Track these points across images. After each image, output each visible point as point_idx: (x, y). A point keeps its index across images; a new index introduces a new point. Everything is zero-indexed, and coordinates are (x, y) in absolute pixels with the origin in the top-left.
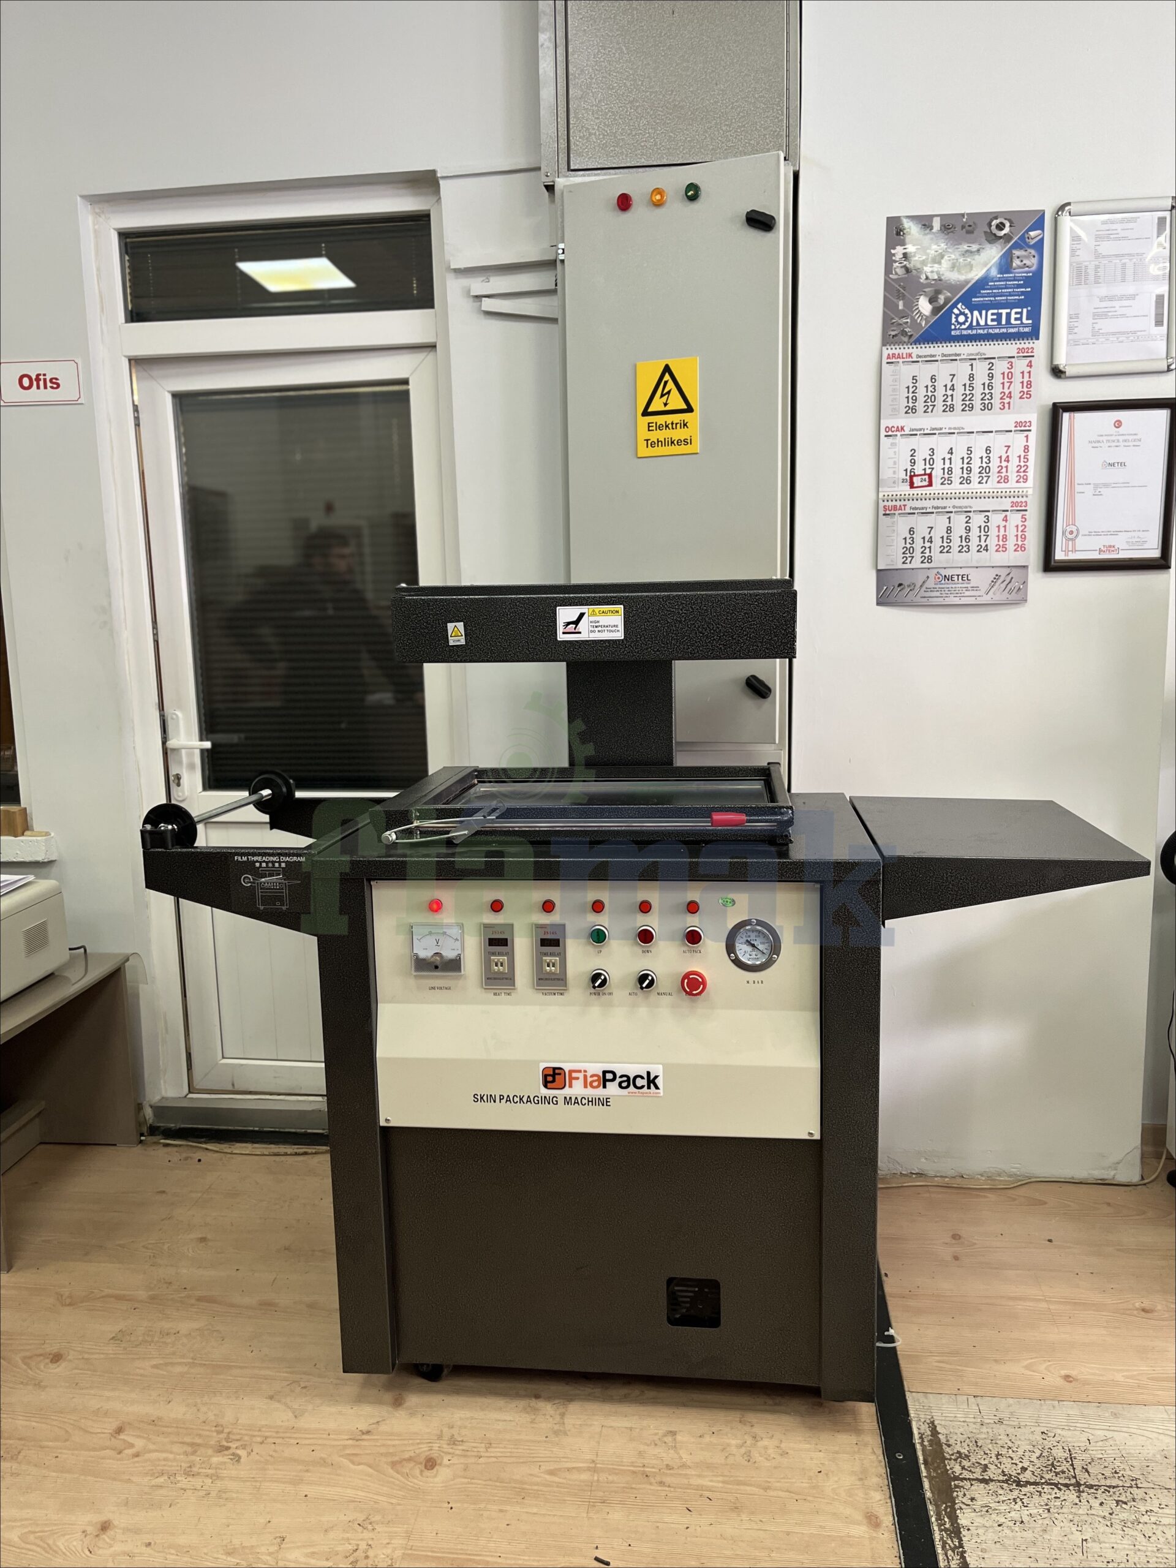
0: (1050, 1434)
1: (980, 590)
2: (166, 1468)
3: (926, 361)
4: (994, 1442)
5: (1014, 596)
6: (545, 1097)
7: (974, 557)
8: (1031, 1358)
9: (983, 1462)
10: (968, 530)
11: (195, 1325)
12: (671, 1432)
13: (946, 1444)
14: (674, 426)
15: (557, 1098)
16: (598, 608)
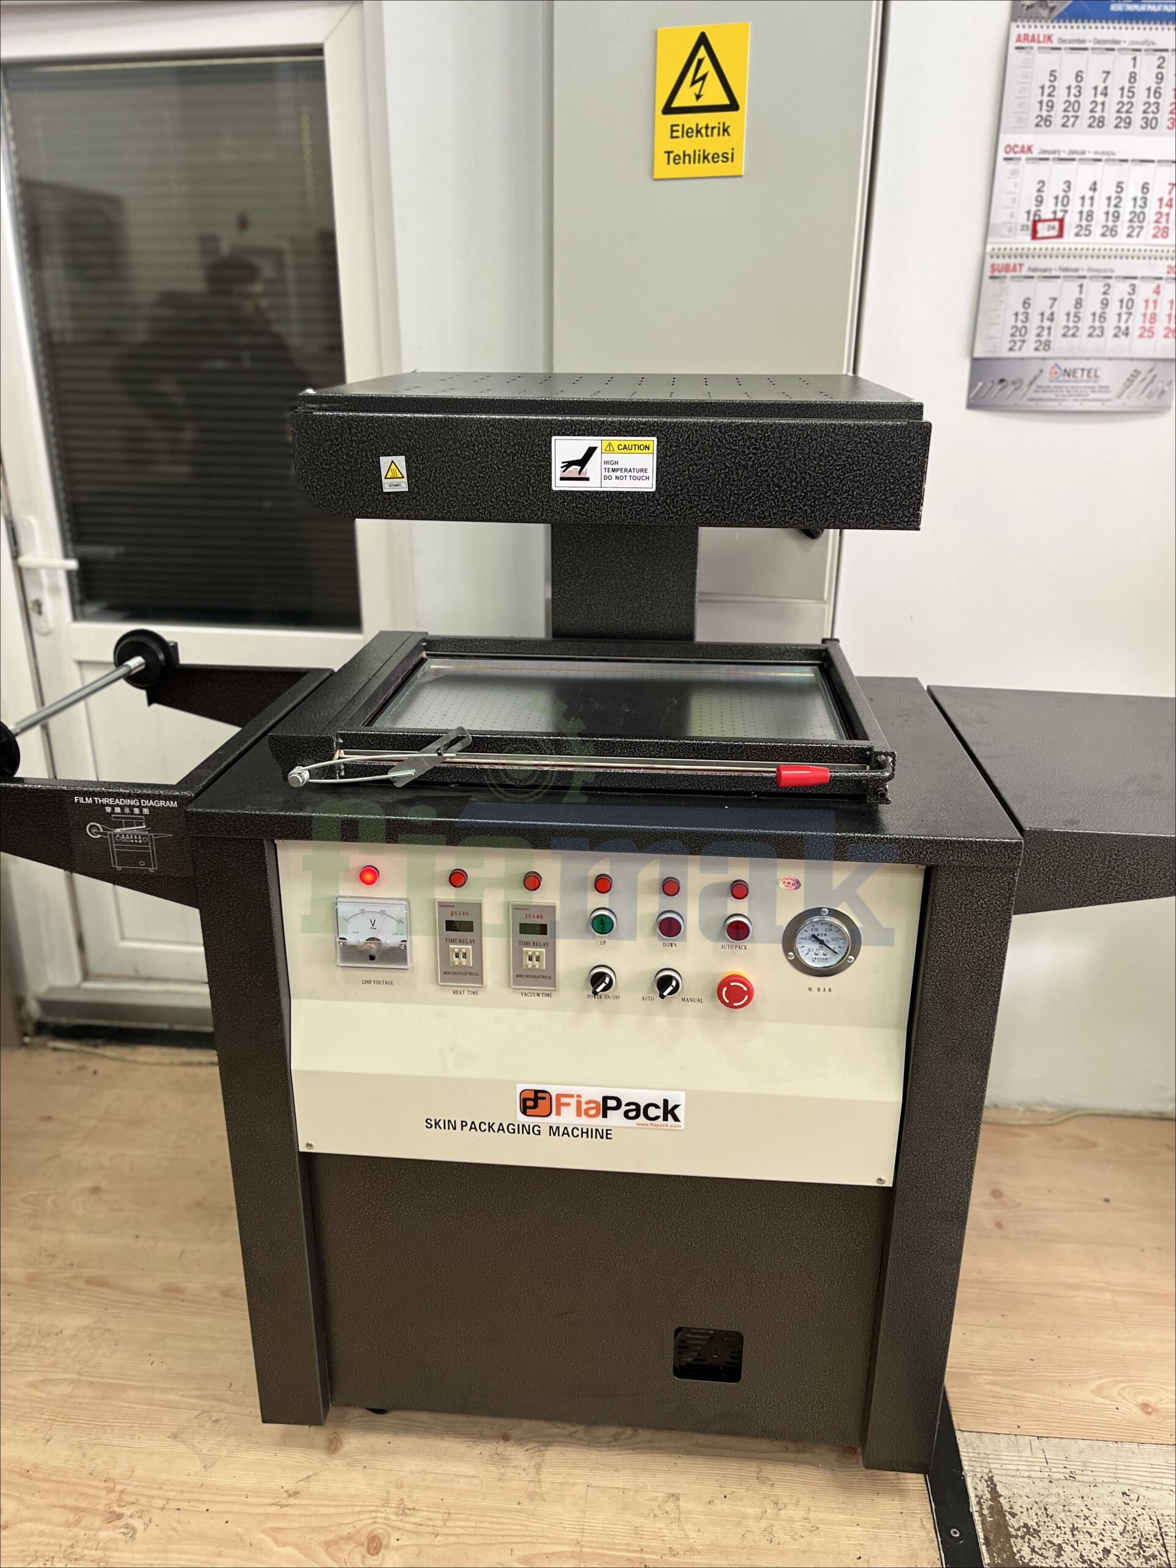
0: (1134, 1496)
1: (1109, 392)
2: (41, 1548)
3: (1073, 49)
4: (1066, 1508)
5: (1154, 402)
6: (523, 1126)
7: (1110, 344)
8: (1101, 1378)
9: (1056, 1541)
10: (1105, 304)
11: (84, 1321)
12: (673, 1495)
13: (1010, 1513)
14: (709, 131)
15: (539, 1127)
16: (616, 441)
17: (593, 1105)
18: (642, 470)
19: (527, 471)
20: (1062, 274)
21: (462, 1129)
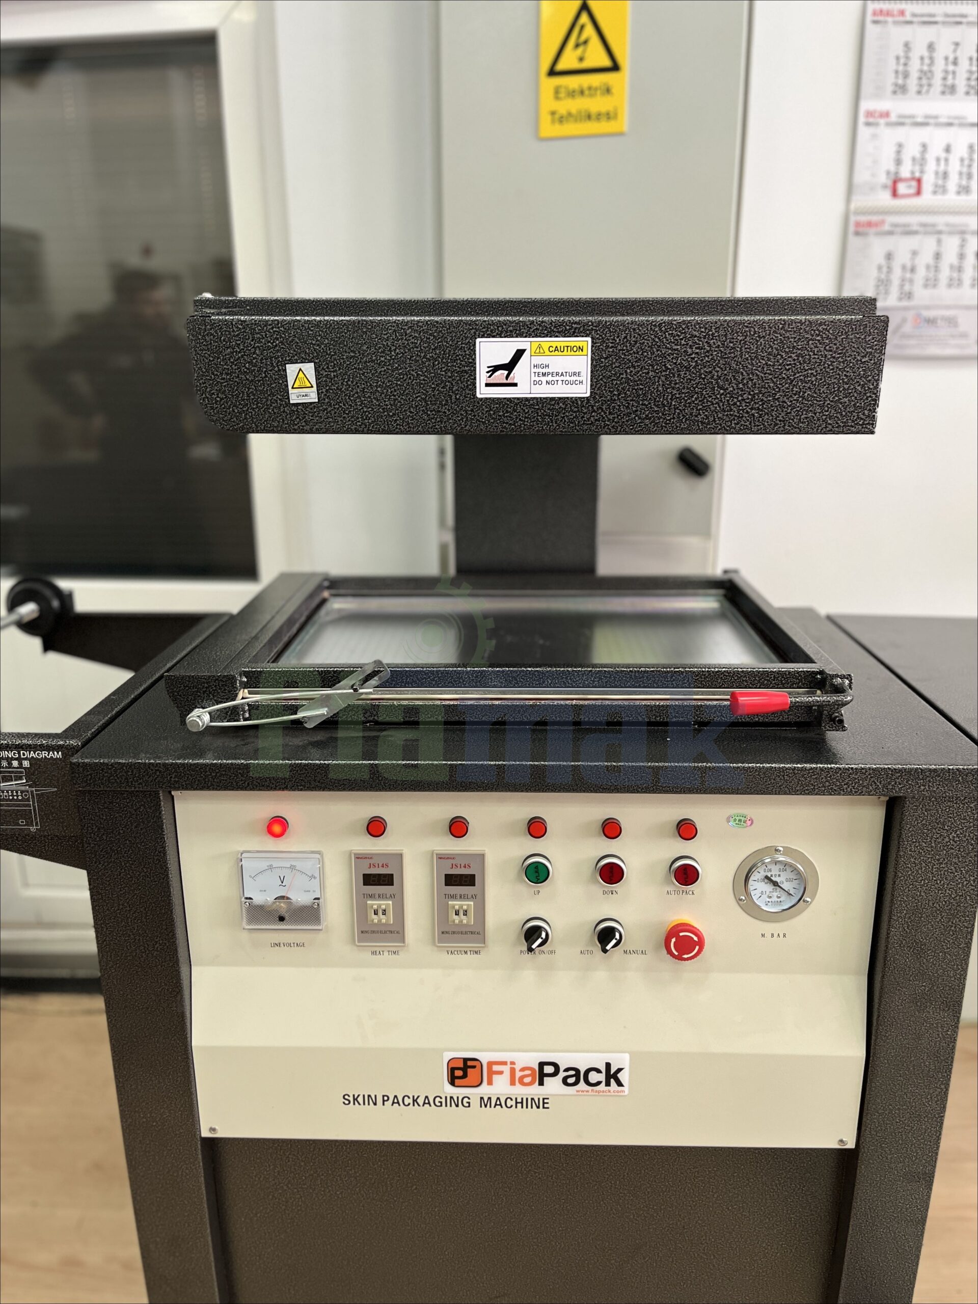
1: (968, 338)
3: (924, 22)
6: (451, 1098)
14: (592, 92)
15: (469, 1098)
16: (547, 342)
17: (528, 1072)
18: (575, 374)
19: (450, 377)
20: (921, 229)
21: (383, 1104)
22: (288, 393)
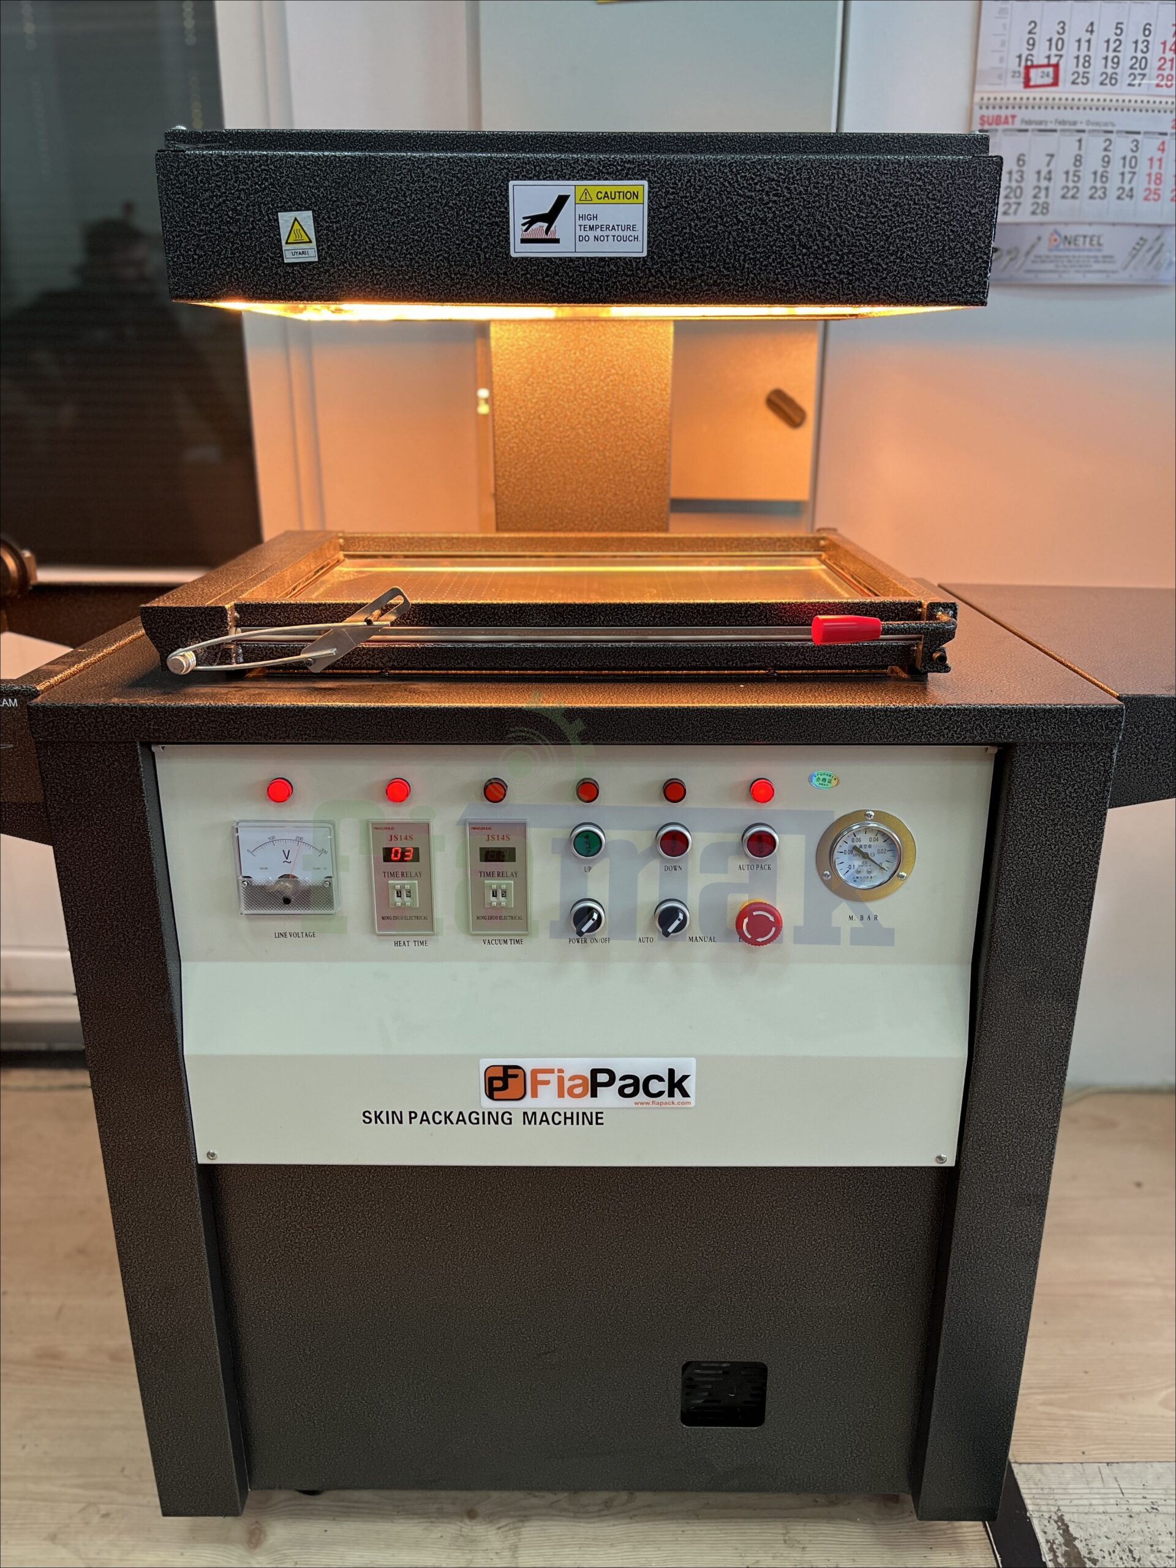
1: (1114, 262)
4: (1155, 1548)
6: (490, 1113)
7: (1113, 207)
10: (1107, 161)
13: (1090, 1559)
15: (510, 1114)
16: (596, 186)
17: (579, 1081)
19: (477, 231)
20: (1059, 127)
21: (411, 1123)
22: (281, 250)
